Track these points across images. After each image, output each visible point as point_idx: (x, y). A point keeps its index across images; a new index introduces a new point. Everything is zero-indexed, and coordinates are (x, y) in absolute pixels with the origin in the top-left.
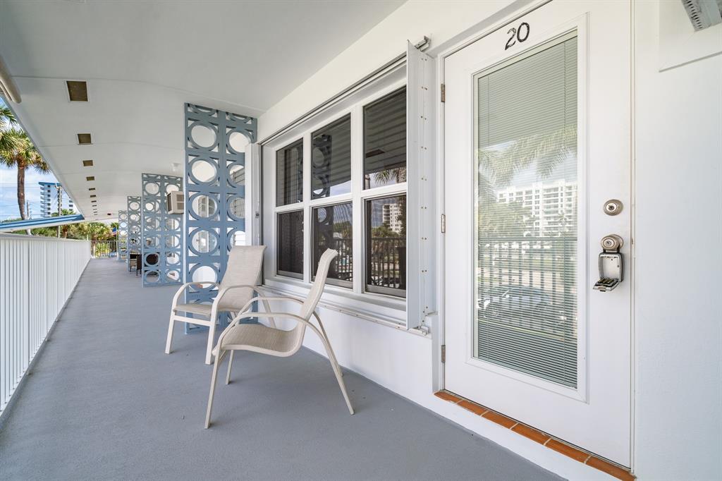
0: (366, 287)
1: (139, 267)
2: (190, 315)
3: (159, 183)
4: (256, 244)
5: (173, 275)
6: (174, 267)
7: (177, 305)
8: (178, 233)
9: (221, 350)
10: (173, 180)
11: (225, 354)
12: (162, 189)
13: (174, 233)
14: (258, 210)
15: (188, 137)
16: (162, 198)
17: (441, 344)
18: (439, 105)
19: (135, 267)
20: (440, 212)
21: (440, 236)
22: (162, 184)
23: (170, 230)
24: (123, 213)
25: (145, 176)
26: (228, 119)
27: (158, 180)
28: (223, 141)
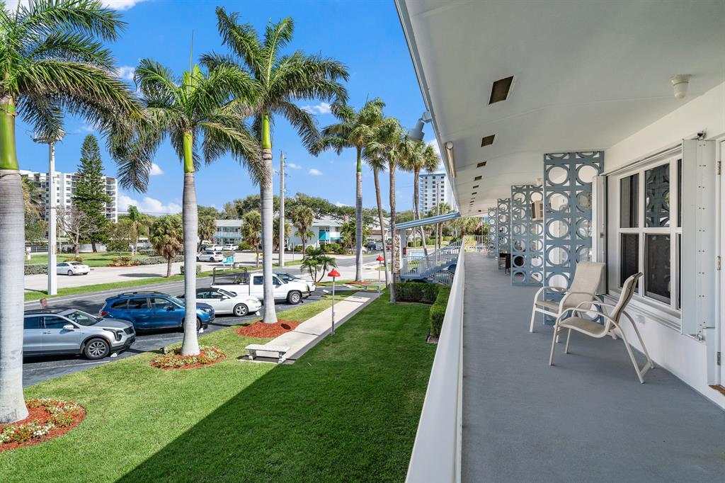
1: (508, 266)
3: (525, 193)
5: (537, 276)
6: (537, 269)
7: (538, 301)
10: (536, 188)
12: (528, 198)
13: (538, 237)
14: (602, 230)
15: (546, 178)
16: (527, 206)
17: (716, 350)
18: (717, 176)
19: (504, 266)
20: (717, 255)
21: (717, 272)
22: (528, 193)
23: (534, 235)
24: (492, 210)
25: (514, 188)
26: (577, 157)
27: (525, 190)
28: (573, 175)
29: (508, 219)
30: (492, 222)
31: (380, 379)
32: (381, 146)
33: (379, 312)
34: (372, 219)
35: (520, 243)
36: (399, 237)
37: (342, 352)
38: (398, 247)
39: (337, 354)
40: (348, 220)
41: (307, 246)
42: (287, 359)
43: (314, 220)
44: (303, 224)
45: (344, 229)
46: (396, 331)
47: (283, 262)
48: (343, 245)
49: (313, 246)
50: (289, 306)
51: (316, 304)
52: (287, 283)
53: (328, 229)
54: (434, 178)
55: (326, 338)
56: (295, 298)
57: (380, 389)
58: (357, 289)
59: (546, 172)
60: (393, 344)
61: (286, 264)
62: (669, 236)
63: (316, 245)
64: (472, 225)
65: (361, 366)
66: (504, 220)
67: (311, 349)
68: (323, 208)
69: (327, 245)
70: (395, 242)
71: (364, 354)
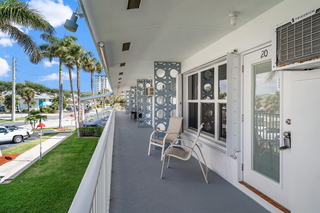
0: (219, 138)
1: (135, 117)
2: (156, 142)
3: (143, 83)
4: (180, 117)
5: (148, 122)
6: (148, 119)
7: (152, 138)
8: (150, 104)
9: (166, 156)
10: (149, 82)
11: (167, 157)
12: (145, 86)
14: (181, 101)
15: (155, 74)
16: (144, 89)
17: (241, 163)
18: (242, 73)
19: (133, 117)
20: (242, 114)
21: (242, 122)
22: (144, 83)
23: (147, 103)
24: (128, 91)
25: (138, 81)
26: (169, 65)
27: (143, 82)
28: (167, 74)
29: (135, 96)
30: (128, 97)
31: (68, 184)
32: (73, 58)
33: (70, 143)
34: (70, 95)
35: (140, 107)
36: (83, 104)
37: (45, 170)
38: (82, 109)
39: (42, 172)
40: (56, 95)
41: (31, 109)
42: (5, 180)
43: (36, 95)
44: (29, 97)
45: (54, 100)
46: (79, 153)
47: (14, 118)
48: (53, 108)
49: (35, 109)
50: (14, 144)
51: (32, 142)
52: (13, 131)
53: (44, 100)
54: (102, 77)
55: (35, 163)
56: (18, 140)
57: (67, 190)
58: (60, 131)
59: (155, 71)
60: (77, 161)
61: (16, 119)
62: (214, 104)
63: (37, 109)
64: (119, 98)
65: (57, 177)
66: (133, 96)
67: (24, 171)
68: (41, 89)
69: (44, 109)
70: (80, 107)
71: (59, 169)
